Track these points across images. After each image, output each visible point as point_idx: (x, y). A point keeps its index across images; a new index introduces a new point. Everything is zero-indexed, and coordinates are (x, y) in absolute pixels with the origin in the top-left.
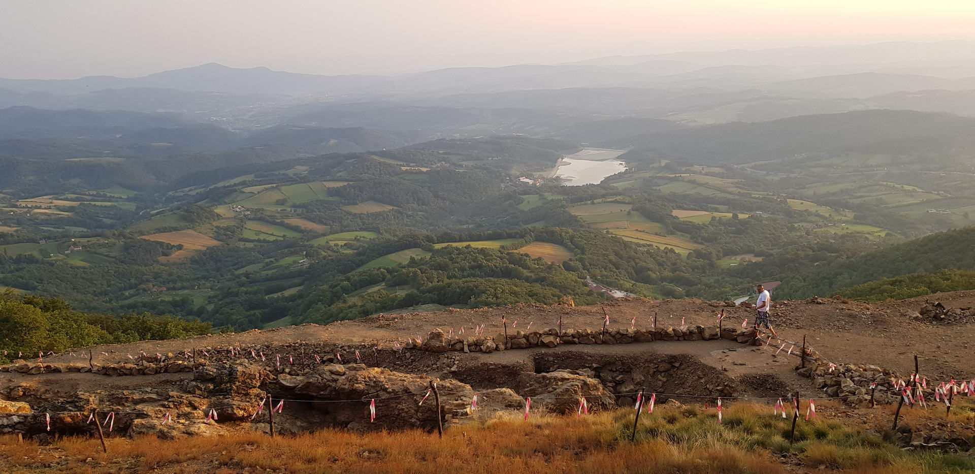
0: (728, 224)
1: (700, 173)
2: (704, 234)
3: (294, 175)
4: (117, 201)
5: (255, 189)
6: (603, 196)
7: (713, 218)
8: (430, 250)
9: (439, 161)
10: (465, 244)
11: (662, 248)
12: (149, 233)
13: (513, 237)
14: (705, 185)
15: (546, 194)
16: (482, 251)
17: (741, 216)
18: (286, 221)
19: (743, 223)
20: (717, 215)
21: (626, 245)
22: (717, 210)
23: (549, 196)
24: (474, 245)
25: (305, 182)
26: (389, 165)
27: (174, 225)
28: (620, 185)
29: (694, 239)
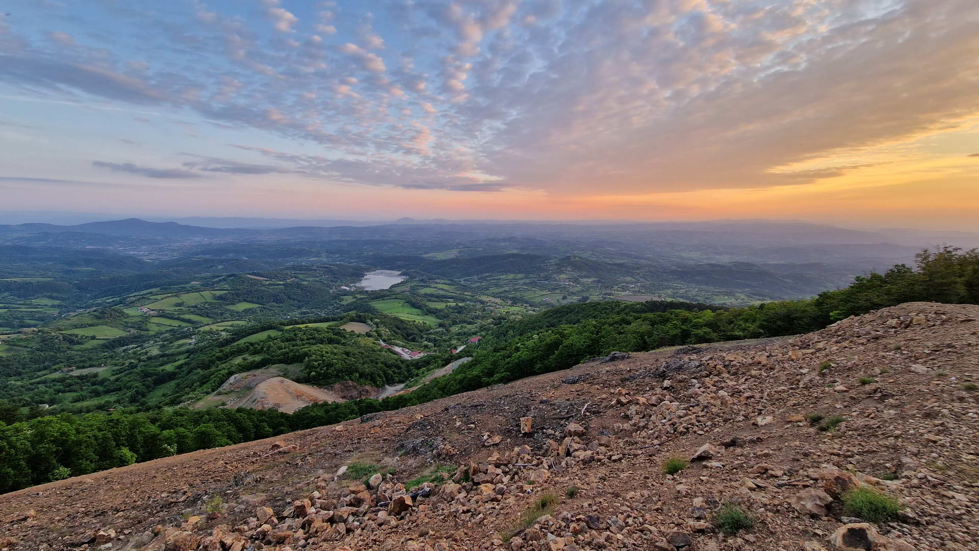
0: (454, 308)
1: (439, 283)
2: (442, 313)
3: (191, 287)
4: (42, 308)
5: (159, 297)
6: (389, 296)
7: (447, 306)
8: (282, 330)
9: (292, 278)
10: (305, 325)
11: (421, 322)
12: (65, 329)
13: (337, 320)
14: (442, 289)
15: (357, 295)
16: (316, 329)
17: (460, 304)
18: (181, 316)
19: (461, 307)
20: (449, 304)
21: (402, 321)
22: (449, 302)
23: (359, 296)
24: (310, 325)
25: (197, 292)
26: (258, 280)
27: (90, 322)
28: (398, 290)
29: (437, 317)
